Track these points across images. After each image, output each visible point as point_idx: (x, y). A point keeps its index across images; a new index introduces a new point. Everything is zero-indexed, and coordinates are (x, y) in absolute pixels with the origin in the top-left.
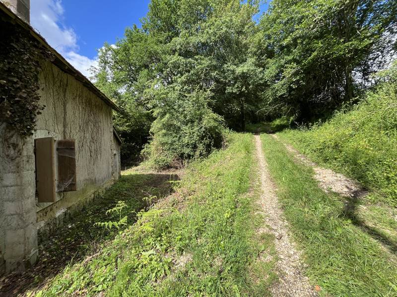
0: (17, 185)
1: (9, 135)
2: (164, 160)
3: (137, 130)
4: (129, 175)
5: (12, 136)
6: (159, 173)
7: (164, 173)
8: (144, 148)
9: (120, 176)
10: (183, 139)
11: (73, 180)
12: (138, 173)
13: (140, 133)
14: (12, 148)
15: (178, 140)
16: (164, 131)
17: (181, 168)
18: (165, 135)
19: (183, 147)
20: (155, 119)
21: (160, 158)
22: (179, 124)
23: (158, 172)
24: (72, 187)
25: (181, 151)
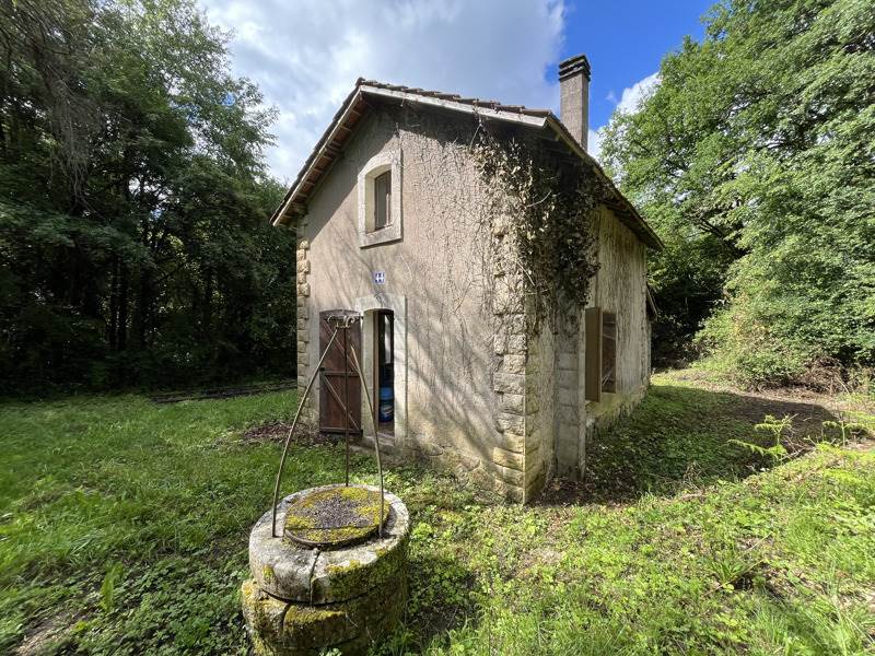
0: (572, 369)
1: (567, 306)
2: (773, 363)
3: (676, 284)
4: (666, 387)
5: (570, 308)
6: (753, 394)
7: (771, 396)
8: (703, 328)
9: (650, 387)
10: (856, 303)
11: (611, 376)
12: (688, 384)
13: (686, 292)
14: (569, 323)
15: (832, 308)
16: (773, 283)
17: (838, 391)
18: (777, 293)
19: (852, 326)
20: (742, 253)
21: (759, 356)
22: (837, 260)
23: (747, 390)
24: (610, 386)
25: (842, 341)
